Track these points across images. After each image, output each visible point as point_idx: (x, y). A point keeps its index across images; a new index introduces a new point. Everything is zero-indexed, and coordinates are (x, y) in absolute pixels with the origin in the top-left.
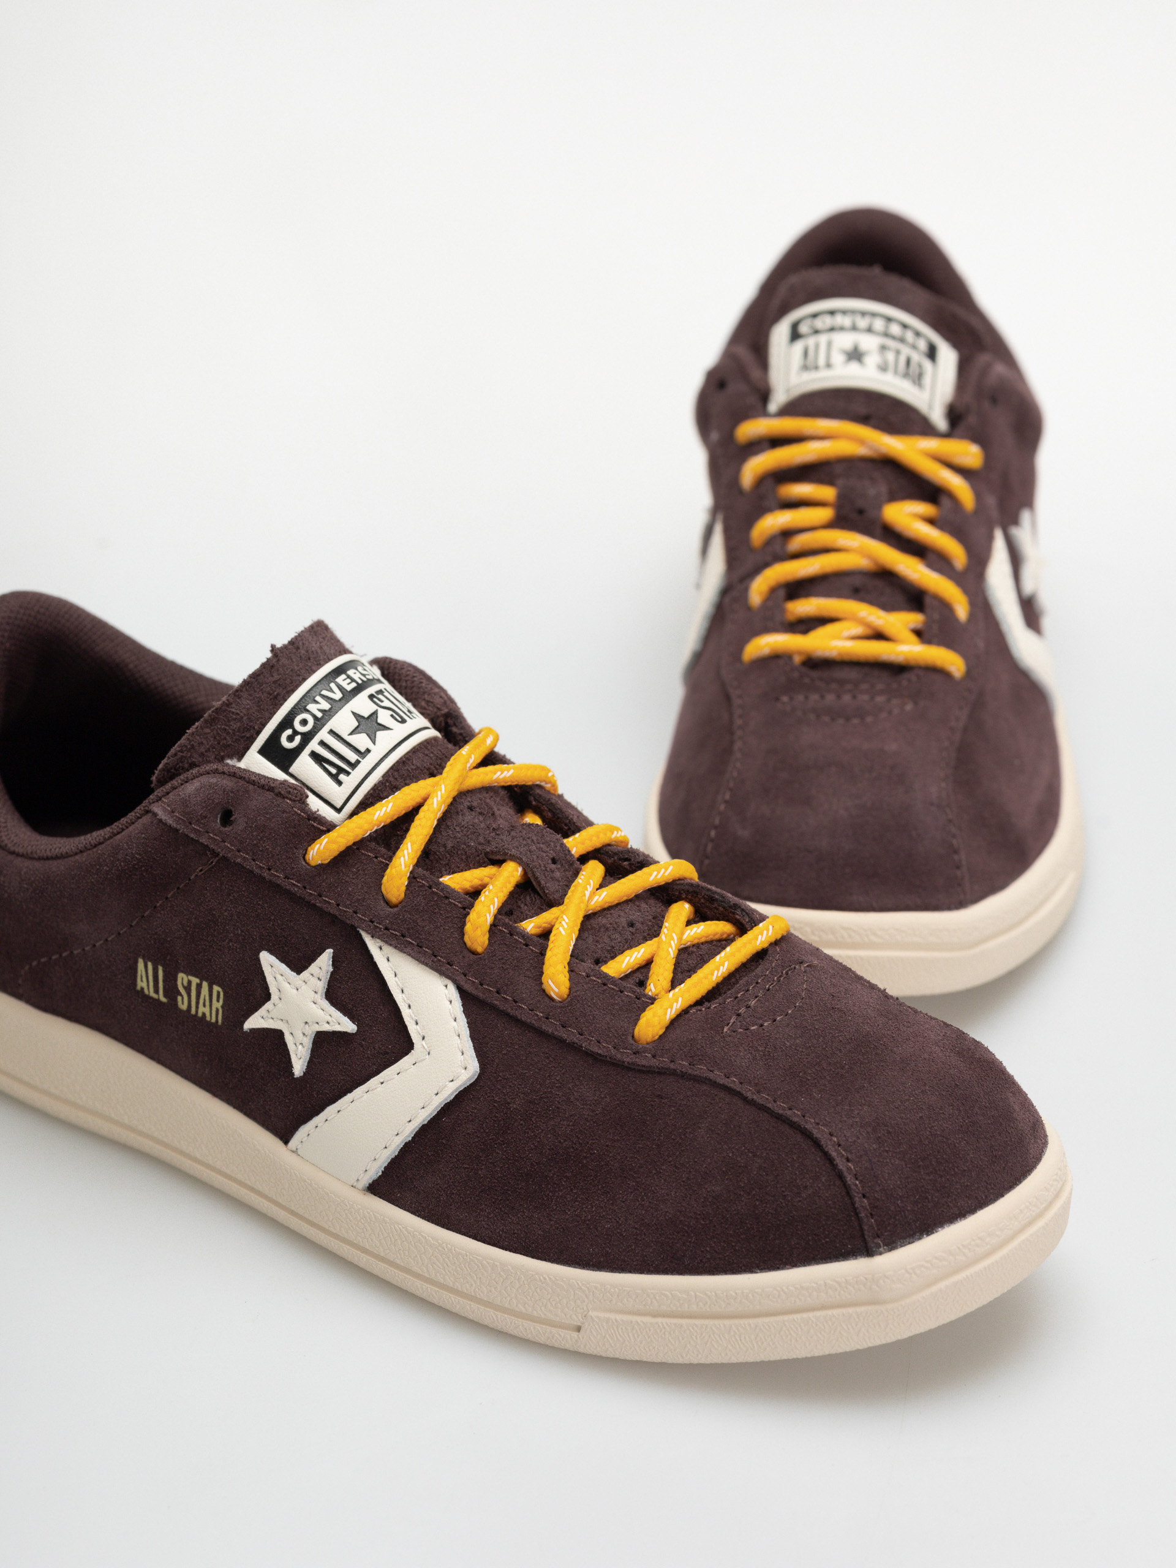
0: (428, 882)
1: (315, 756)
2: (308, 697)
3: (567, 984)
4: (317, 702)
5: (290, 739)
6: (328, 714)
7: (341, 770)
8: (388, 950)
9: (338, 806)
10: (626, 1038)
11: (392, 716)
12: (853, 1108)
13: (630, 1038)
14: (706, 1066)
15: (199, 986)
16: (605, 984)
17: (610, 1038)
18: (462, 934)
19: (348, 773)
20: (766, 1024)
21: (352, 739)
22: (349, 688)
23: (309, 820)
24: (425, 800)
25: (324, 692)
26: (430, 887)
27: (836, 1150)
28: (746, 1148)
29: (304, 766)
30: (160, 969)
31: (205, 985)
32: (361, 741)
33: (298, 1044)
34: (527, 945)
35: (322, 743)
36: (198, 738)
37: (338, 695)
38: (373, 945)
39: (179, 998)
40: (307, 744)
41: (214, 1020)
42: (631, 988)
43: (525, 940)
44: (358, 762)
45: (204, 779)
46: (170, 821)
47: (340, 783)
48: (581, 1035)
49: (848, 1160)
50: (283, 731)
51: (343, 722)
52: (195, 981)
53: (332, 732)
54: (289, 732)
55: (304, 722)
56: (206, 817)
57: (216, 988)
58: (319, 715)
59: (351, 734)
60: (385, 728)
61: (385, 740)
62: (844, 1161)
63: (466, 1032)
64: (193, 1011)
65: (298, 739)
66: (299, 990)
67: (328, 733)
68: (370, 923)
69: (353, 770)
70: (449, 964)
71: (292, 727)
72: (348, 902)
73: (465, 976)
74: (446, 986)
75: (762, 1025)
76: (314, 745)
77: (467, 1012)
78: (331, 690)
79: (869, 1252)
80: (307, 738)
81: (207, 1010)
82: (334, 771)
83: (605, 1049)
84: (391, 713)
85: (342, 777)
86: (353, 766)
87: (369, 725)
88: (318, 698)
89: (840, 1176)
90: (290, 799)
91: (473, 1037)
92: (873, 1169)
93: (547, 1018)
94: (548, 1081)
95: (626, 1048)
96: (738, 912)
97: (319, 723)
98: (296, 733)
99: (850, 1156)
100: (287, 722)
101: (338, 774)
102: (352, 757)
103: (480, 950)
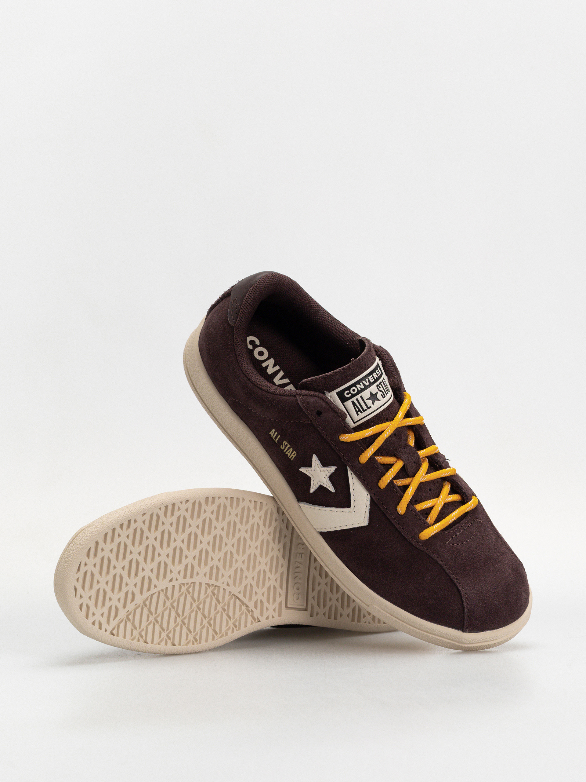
0: (374, 461)
1: (353, 402)
2: (358, 382)
3: (405, 511)
4: (360, 385)
5: (348, 394)
6: (362, 390)
7: (359, 410)
8: (354, 476)
9: (355, 421)
10: (416, 536)
11: (382, 395)
12: (475, 586)
13: (417, 536)
14: (437, 555)
15: (289, 448)
16: (416, 516)
17: (411, 534)
18: (379, 482)
19: (361, 413)
20: (460, 544)
21: (366, 401)
22: (372, 381)
23: (345, 427)
24: (383, 432)
25: (364, 382)
26: (374, 463)
27: (465, 600)
28: (439, 587)
29: (349, 403)
30: (279, 436)
31: (291, 449)
32: (369, 403)
33: (314, 485)
34: (397, 493)
35: (357, 400)
36: (319, 380)
37: (367, 384)
38: (350, 472)
39: (282, 446)
40: (352, 398)
41: (290, 458)
42: (423, 519)
43: (396, 491)
44: (366, 410)
45: (317, 399)
46: (301, 406)
47: (358, 415)
48: (403, 529)
49: (468, 604)
50: (347, 391)
51: (366, 394)
52: (289, 446)
53: (361, 397)
54: (348, 391)
55: (354, 390)
56: (313, 410)
57: (294, 452)
58: (359, 389)
59: (367, 399)
60: (378, 400)
61: (377, 404)
62: (467, 604)
63: (368, 511)
64: (285, 451)
65: (350, 395)
66: (322, 472)
67: (360, 397)
68: (351, 466)
69: (363, 412)
70: (371, 489)
71: (350, 390)
72: (347, 457)
73: (374, 494)
74: (368, 495)
75: (458, 544)
76: (354, 399)
77: (371, 505)
78: (366, 381)
79: (463, 630)
80: (353, 396)
81: (289, 455)
82: (357, 410)
83: (408, 537)
84: (382, 393)
85: (359, 413)
86: (364, 411)
87: (373, 397)
88: (361, 383)
89: (464, 608)
90: (341, 418)
91: (370, 513)
92: (474, 609)
93: (395, 519)
94: (388, 538)
95: (415, 540)
96: (464, 495)
97: (359, 392)
98: (350, 393)
99: (469, 603)
100: (349, 388)
101: (358, 411)
102: (365, 408)
103: (382, 488)
